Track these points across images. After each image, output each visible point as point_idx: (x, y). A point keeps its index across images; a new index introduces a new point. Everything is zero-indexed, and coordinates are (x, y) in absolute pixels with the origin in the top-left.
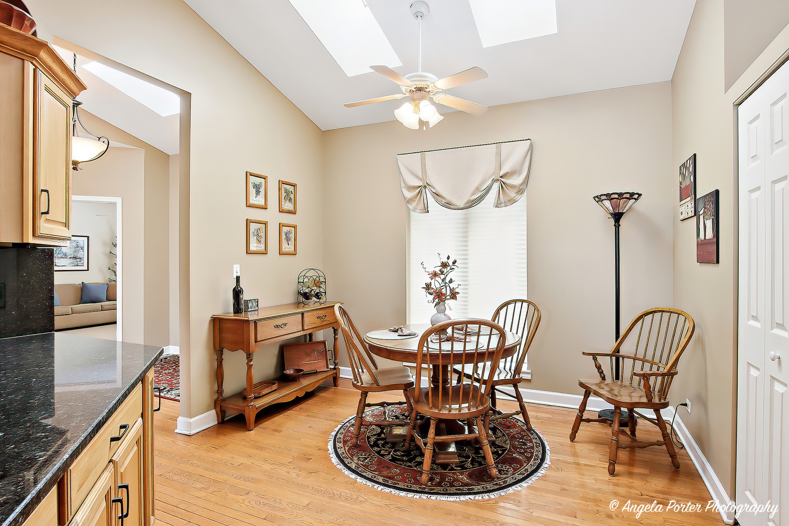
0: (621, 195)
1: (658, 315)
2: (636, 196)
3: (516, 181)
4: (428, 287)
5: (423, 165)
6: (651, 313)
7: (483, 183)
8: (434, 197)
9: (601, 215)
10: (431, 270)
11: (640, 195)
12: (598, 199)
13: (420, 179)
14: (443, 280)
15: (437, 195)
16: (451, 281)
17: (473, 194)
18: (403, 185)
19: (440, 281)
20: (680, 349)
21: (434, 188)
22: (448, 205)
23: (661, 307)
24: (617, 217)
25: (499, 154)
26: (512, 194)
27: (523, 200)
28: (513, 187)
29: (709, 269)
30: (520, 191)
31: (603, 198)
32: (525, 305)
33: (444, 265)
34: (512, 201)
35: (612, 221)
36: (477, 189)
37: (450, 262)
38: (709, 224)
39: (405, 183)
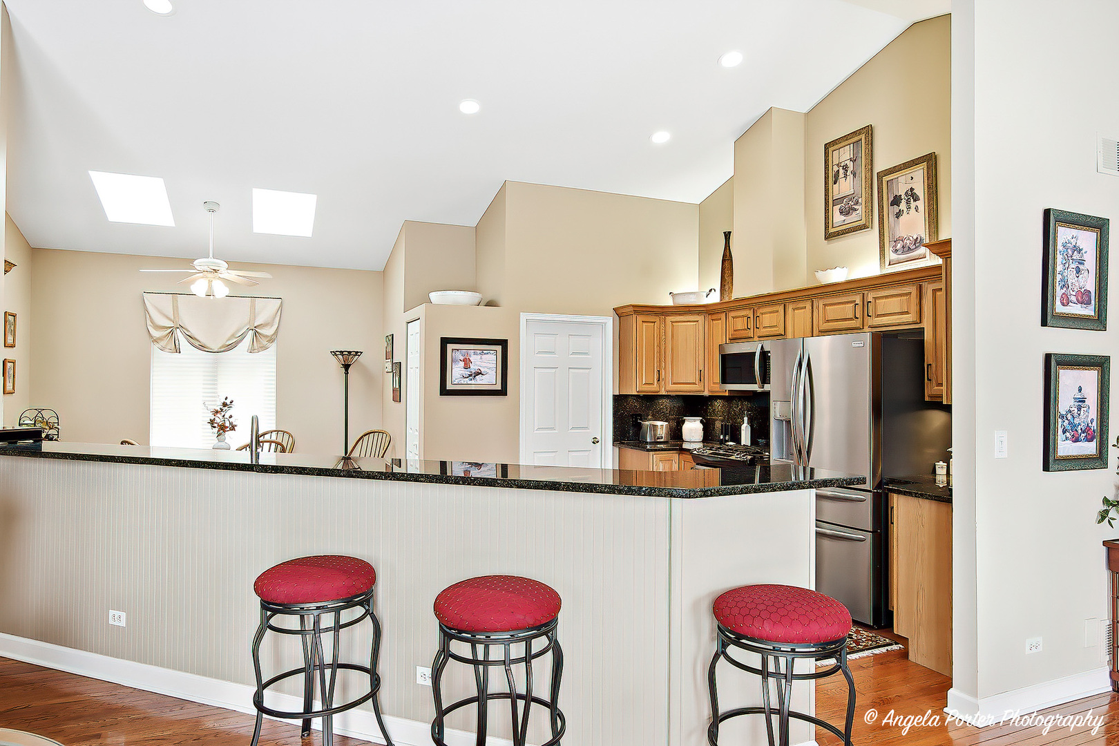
0: (350, 352)
1: (372, 435)
2: (359, 354)
3: (268, 331)
4: (212, 422)
5: (175, 309)
6: (367, 434)
7: (238, 331)
8: (187, 339)
9: (335, 365)
10: (213, 408)
11: (361, 353)
12: (334, 353)
13: (170, 320)
14: (224, 416)
15: (190, 337)
16: (231, 417)
17: (229, 340)
18: (149, 322)
19: (221, 417)
20: (385, 448)
21: (188, 331)
22: (202, 347)
23: (373, 430)
24: (347, 367)
25: (253, 307)
26: (264, 342)
27: (273, 347)
28: (267, 336)
29: (397, 404)
30: (271, 340)
31: (337, 353)
32: (273, 445)
33: (225, 405)
34: (265, 348)
35: (343, 370)
36: (233, 336)
37: (228, 402)
38: (397, 379)
39: (152, 321)
